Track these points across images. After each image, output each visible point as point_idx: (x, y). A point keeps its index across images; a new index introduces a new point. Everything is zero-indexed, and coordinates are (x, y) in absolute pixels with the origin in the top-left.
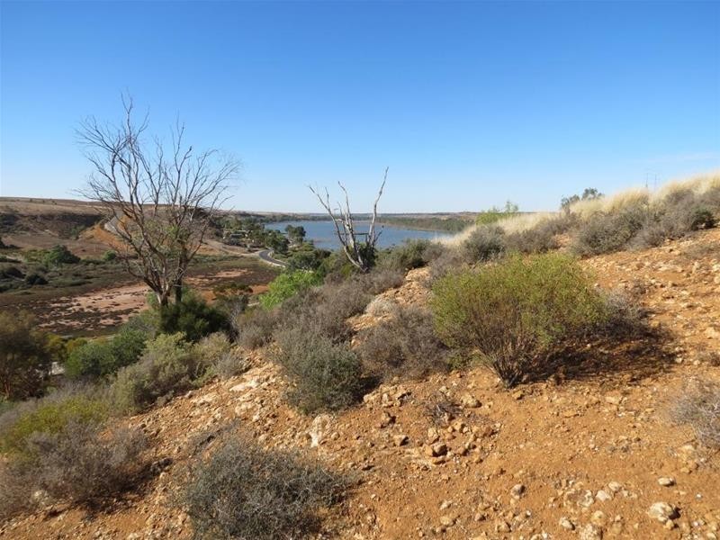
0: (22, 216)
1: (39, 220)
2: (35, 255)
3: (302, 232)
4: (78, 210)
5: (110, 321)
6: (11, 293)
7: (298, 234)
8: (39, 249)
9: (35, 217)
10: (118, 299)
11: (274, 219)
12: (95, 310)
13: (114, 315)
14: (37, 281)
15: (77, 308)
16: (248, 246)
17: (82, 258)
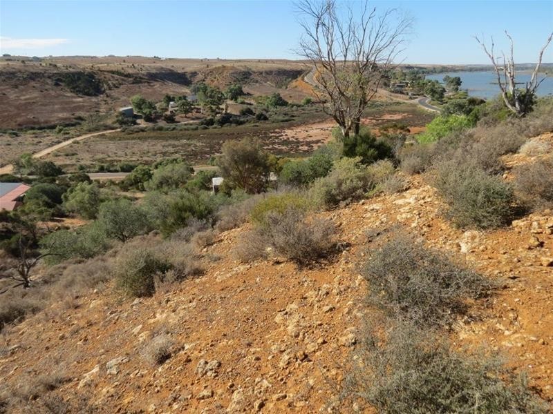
0: (254, 72)
1: (264, 75)
2: (261, 100)
3: (458, 82)
4: (287, 67)
5: (306, 148)
6: (247, 125)
7: (454, 83)
8: (264, 95)
9: (261, 73)
10: (311, 132)
11: (433, 70)
12: (296, 139)
13: (308, 144)
14: (262, 117)
15: (285, 138)
16: (410, 94)
17: (290, 102)
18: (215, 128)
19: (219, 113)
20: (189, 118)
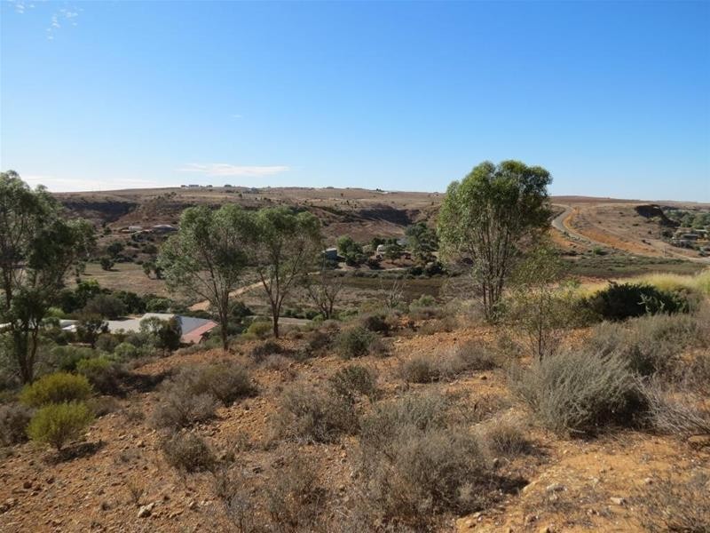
18: (422, 278)
19: (430, 261)
20: (395, 264)
